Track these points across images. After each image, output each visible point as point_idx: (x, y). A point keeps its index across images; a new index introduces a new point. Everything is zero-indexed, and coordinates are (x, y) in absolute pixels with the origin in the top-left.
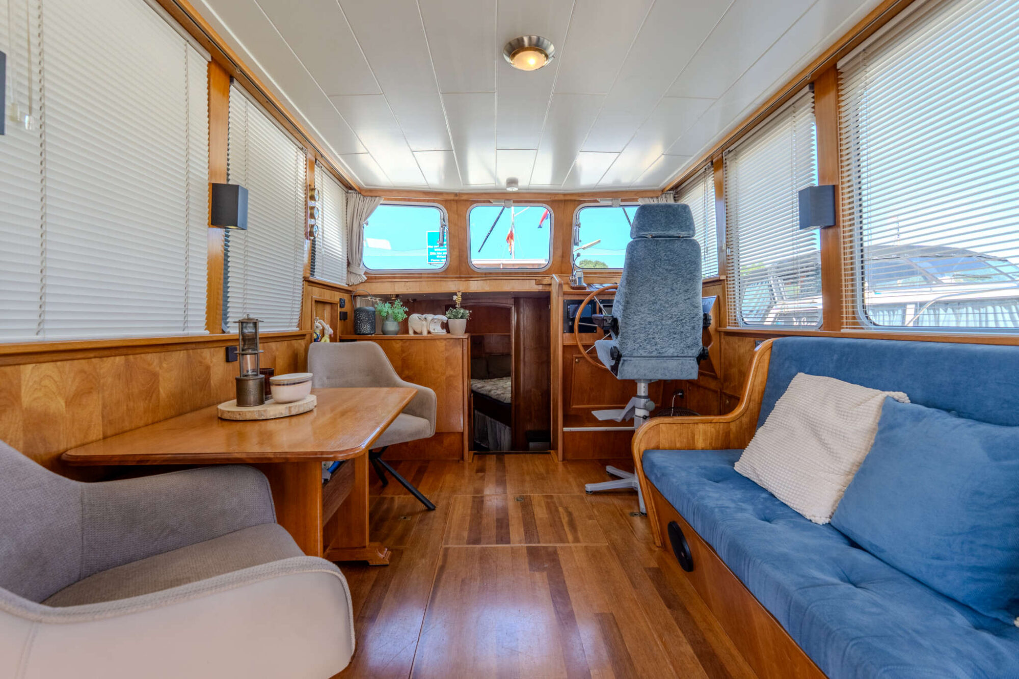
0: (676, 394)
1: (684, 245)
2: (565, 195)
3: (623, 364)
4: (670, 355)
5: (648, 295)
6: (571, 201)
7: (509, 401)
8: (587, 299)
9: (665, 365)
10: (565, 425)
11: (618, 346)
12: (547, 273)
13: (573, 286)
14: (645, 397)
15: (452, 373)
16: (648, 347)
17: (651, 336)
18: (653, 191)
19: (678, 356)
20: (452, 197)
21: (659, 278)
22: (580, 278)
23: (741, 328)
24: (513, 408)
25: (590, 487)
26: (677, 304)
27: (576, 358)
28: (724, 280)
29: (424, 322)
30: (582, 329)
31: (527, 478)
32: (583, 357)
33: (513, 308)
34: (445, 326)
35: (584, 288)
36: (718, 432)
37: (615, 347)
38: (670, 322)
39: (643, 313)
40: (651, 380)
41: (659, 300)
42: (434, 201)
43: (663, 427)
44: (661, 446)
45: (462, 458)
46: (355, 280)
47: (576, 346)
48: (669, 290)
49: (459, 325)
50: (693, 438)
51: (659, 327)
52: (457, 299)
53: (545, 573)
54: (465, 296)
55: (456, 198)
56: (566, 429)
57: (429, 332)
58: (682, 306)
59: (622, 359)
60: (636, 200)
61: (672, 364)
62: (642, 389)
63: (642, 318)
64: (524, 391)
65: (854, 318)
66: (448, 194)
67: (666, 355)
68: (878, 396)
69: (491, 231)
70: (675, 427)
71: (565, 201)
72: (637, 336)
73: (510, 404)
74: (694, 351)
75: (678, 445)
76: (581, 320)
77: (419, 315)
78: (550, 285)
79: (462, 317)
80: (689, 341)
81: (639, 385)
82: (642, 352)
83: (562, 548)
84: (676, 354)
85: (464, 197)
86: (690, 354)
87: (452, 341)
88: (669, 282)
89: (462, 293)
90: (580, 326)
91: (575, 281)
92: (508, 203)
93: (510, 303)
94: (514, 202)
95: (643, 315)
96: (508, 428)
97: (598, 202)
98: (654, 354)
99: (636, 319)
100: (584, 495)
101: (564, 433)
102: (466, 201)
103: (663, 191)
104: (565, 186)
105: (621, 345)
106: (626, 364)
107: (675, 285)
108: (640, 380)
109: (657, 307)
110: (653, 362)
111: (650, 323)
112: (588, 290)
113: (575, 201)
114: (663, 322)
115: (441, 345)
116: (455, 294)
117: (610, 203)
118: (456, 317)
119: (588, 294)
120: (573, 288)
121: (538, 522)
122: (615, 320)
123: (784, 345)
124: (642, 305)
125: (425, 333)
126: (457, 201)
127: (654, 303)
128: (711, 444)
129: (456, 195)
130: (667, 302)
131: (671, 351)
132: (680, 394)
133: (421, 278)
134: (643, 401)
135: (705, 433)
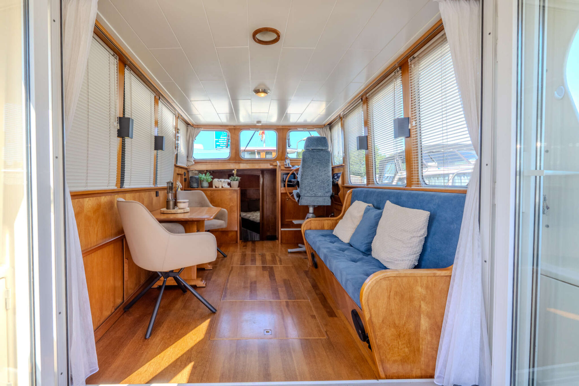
0: (331, 214)
1: (324, 153)
2: (282, 126)
3: (301, 199)
4: (319, 195)
5: (310, 172)
6: (285, 129)
7: (258, 221)
8: (291, 172)
9: (317, 199)
10: (282, 228)
11: (299, 192)
12: (275, 160)
13: (285, 167)
14: (312, 213)
15: (233, 205)
16: (311, 192)
17: (311, 188)
18: (321, 125)
19: (322, 196)
20: (233, 127)
21: (314, 166)
22: (288, 164)
23: (350, 185)
24: (261, 224)
25: (289, 250)
26: (321, 176)
27: (287, 198)
28: (343, 166)
29: (220, 183)
30: (289, 186)
31: (265, 248)
32: (290, 198)
33: (261, 176)
34: (229, 184)
35: (290, 168)
36: (333, 223)
37: (298, 193)
38: (319, 183)
39: (309, 179)
40: (314, 206)
41: (315, 174)
42: (224, 129)
43: (312, 222)
44: (312, 228)
45: (237, 242)
46: (190, 164)
47: (286, 193)
48: (318, 170)
49: (235, 184)
50: (324, 225)
51: (315, 185)
52: (235, 172)
53: (268, 272)
54: (238, 170)
55: (234, 128)
56: (282, 229)
57: (222, 187)
58: (323, 176)
59: (301, 197)
60: (313, 129)
61: (320, 199)
62: (311, 210)
63: (308, 181)
64: (266, 217)
65: (373, 181)
66: (231, 126)
67: (317, 195)
69: (250, 141)
70: (317, 221)
71: (283, 129)
72: (306, 188)
73: (259, 223)
74: (329, 194)
75: (318, 228)
76: (288, 181)
77: (218, 179)
78: (276, 166)
79: (237, 180)
80: (327, 190)
81: (310, 208)
82: (308, 195)
83: (275, 266)
84: (321, 195)
85: (238, 127)
86: (327, 195)
87: (232, 191)
88: (318, 167)
89: (237, 169)
90: (288, 184)
91: (286, 165)
92: (257, 129)
93: (259, 173)
94: (260, 129)
95: (308, 180)
96: (258, 235)
97: (297, 129)
98: (313, 195)
99: (306, 182)
100: (287, 253)
101: (281, 231)
102: (239, 129)
103: (324, 125)
104: (282, 123)
105: (300, 192)
106: (302, 199)
107: (320, 168)
108: (310, 206)
109: (314, 177)
110: (313, 198)
111: (311, 183)
112: (292, 169)
113: (287, 129)
114: (316, 183)
115: (228, 192)
116: (234, 170)
117: (302, 130)
118: (234, 180)
119: (292, 170)
120: (286, 168)
121: (267, 260)
122: (298, 182)
123: (354, 191)
124: (308, 176)
125: (220, 187)
126: (235, 129)
127: (313, 175)
128: (330, 228)
129: (234, 126)
130: (317, 175)
131: (320, 194)
132: (333, 214)
133: (218, 162)
134: (311, 215)
135: (328, 224)
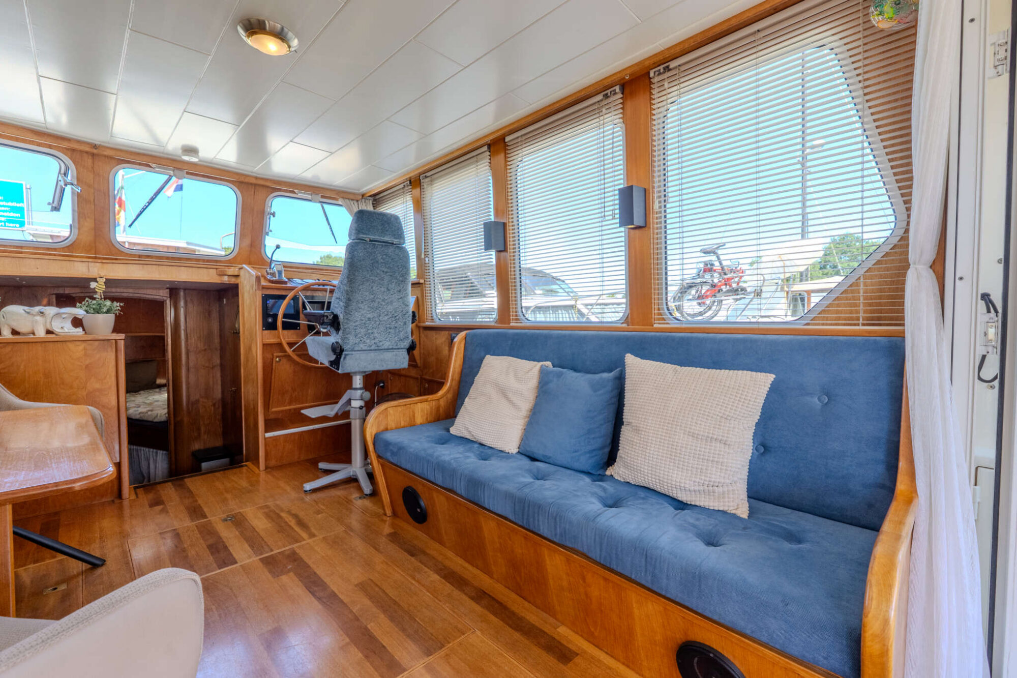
0: (378, 385)
1: (397, 251)
2: (256, 178)
3: (345, 358)
4: (386, 347)
5: (367, 293)
6: (263, 186)
7: (164, 418)
8: (291, 295)
9: (382, 357)
10: (266, 431)
11: (340, 341)
12: (231, 263)
13: (272, 279)
14: (360, 389)
15: (97, 386)
16: (368, 341)
17: (370, 331)
18: (354, 194)
19: (392, 349)
20: (87, 149)
21: (377, 279)
22: (280, 272)
23: (437, 323)
24: (172, 427)
25: (308, 486)
26: (392, 302)
27: (277, 357)
28: (422, 284)
29: (38, 318)
30: (286, 326)
31: (229, 496)
32: (289, 356)
33: (168, 302)
34: (77, 322)
35: (285, 283)
37: (337, 343)
38: (386, 318)
39: (364, 309)
40: (365, 372)
41: (377, 298)
42: (50, 147)
43: (391, 411)
44: (389, 427)
45: (120, 495)
47: (280, 345)
48: (386, 290)
49: (103, 323)
50: (414, 416)
51: (378, 323)
52: (98, 287)
53: (291, 574)
54: (109, 282)
55: (95, 151)
56: (268, 435)
57: (49, 332)
58: (396, 304)
59: (344, 353)
60: (337, 199)
61: (388, 355)
62: (358, 381)
63: (363, 315)
64: (188, 405)
65: (516, 316)
66: (79, 142)
67: (383, 347)
68: (536, 366)
69: (149, 203)
70: (400, 409)
71: (255, 185)
72: (358, 331)
74: (405, 344)
75: (403, 424)
76: (285, 316)
77: (26, 308)
78: (237, 276)
79: (108, 312)
80: (402, 335)
81: (354, 378)
82: (362, 346)
83: (299, 547)
84: (391, 347)
85: (107, 153)
86: (402, 347)
87: (97, 343)
88: (385, 282)
89: (106, 279)
90: (283, 323)
91: (273, 274)
92: (177, 172)
93: (162, 294)
94: (188, 173)
95: (363, 312)
97: (293, 192)
98: (373, 347)
99: (357, 316)
100: (303, 495)
101: (265, 439)
102: (110, 158)
103: (363, 196)
104: (255, 168)
105: (343, 339)
106: (348, 357)
107: (390, 285)
108: (355, 373)
109: (376, 304)
110: (372, 354)
111: (369, 319)
112: (289, 285)
113: (268, 187)
114: (381, 318)
115: (78, 350)
116: (95, 280)
117: (309, 197)
118: (98, 311)
119: (292, 289)
120: (272, 282)
121: (262, 534)
122: (336, 317)
123: (475, 335)
124: (362, 302)
125: (41, 333)
126: (93, 155)
127: (373, 301)
129: (95, 146)
130: (383, 300)
131: (387, 344)
132: (382, 385)
134: (359, 392)
135: (422, 411)
